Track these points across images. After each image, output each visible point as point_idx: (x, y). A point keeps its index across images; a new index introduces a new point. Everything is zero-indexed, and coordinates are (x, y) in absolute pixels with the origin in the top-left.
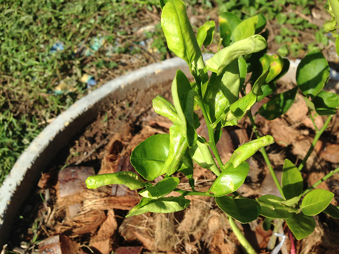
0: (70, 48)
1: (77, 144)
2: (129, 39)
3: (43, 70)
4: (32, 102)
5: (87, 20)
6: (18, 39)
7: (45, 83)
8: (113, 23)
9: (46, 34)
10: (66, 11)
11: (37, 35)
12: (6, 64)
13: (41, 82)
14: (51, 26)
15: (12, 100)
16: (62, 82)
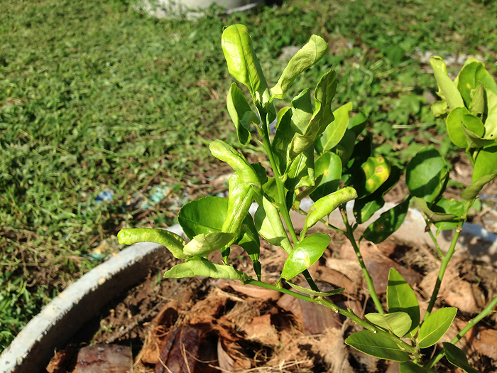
0: (122, 198)
1: (113, 315)
2: (202, 189)
3: (79, 225)
4: (57, 268)
5: (150, 164)
6: (52, 184)
7: (80, 243)
8: (183, 169)
9: (92, 179)
10: (123, 153)
11: (79, 180)
12: (29, 216)
13: (74, 241)
14: (100, 170)
15: (30, 264)
16: (104, 243)
